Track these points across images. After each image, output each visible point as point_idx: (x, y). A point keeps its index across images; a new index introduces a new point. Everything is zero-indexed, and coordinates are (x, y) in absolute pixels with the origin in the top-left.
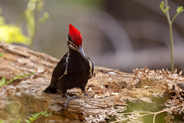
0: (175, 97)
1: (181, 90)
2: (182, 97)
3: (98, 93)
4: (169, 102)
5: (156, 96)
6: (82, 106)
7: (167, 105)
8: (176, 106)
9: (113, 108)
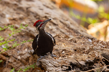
0: (99, 62)
1: (103, 58)
2: (104, 62)
3: (68, 55)
4: (96, 65)
5: (87, 61)
6: (47, 64)
7: (94, 67)
8: (99, 67)
9: (60, 67)
